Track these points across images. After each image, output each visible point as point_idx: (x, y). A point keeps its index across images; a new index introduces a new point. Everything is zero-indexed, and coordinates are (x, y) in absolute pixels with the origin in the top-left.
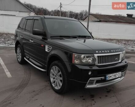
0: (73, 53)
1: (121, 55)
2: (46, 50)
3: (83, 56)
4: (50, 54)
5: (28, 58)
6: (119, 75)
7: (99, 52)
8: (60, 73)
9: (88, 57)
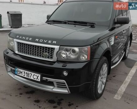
6: (36, 77)
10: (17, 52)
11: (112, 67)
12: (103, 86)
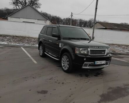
0: (76, 48)
1: (106, 50)
2: (60, 46)
3: (81, 49)
4: (62, 49)
5: (47, 52)
6: (104, 62)
7: (91, 47)
8: (68, 59)
9: (84, 50)
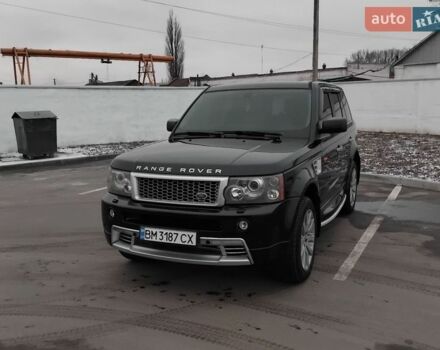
6: (186, 239)
10: (137, 198)
11: (323, 223)
12: (310, 258)
